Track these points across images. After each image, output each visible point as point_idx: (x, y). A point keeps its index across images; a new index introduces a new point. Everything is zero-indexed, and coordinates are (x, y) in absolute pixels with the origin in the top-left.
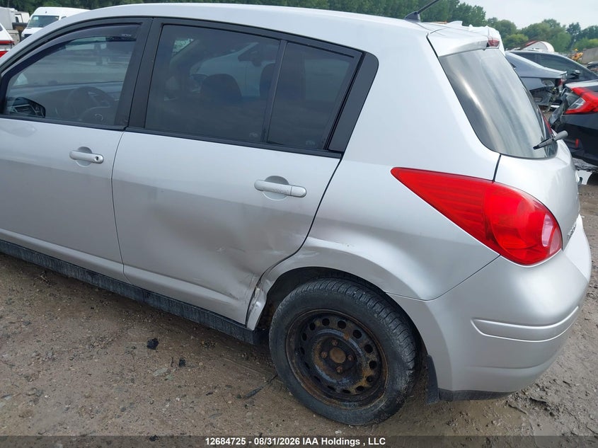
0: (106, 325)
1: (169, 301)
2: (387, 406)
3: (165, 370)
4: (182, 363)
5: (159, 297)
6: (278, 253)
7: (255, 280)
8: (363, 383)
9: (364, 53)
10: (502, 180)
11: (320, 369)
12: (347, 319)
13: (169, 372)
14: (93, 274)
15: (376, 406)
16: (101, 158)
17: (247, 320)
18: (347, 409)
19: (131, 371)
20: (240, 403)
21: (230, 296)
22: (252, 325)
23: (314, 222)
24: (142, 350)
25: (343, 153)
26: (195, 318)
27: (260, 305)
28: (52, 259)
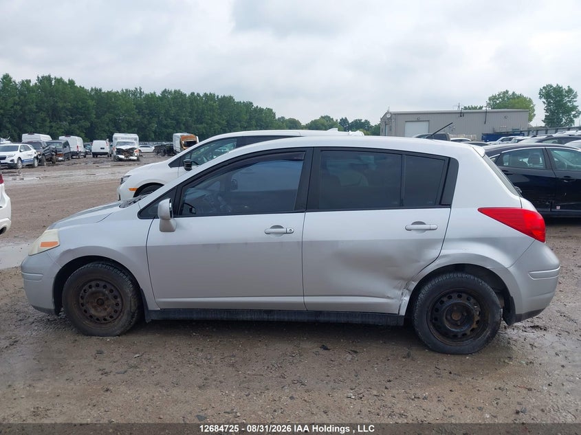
2: (491, 334)
4: (355, 352)
7: (404, 283)
8: (474, 326)
9: (450, 158)
15: (484, 336)
17: (399, 310)
18: (467, 344)
21: (388, 298)
22: (403, 312)
23: (443, 242)
25: (451, 204)
27: (407, 299)
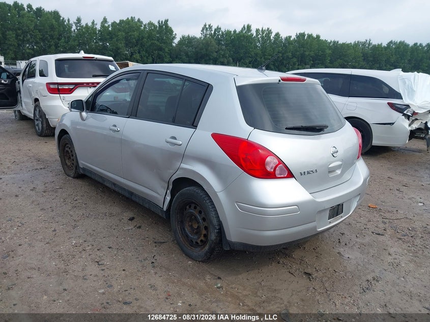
0: (116, 209)
1: (139, 197)
3: (130, 228)
4: (140, 227)
5: (136, 195)
6: (172, 171)
7: (166, 185)
8: (202, 238)
9: (209, 84)
10: (251, 139)
11: (187, 230)
12: (198, 205)
13: (132, 229)
14: (114, 184)
16: (119, 129)
17: (163, 206)
19: (116, 226)
20: (154, 245)
21: (159, 194)
22: (165, 209)
23: (183, 156)
24: (126, 220)
25: (197, 127)
26: (147, 206)
27: (168, 198)
28: (101, 177)
